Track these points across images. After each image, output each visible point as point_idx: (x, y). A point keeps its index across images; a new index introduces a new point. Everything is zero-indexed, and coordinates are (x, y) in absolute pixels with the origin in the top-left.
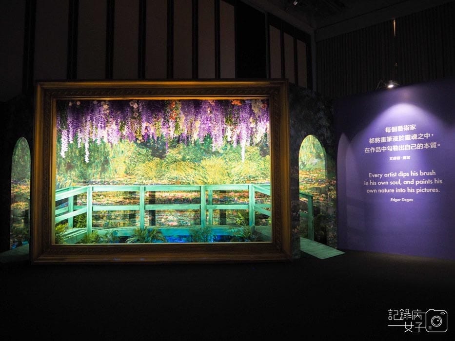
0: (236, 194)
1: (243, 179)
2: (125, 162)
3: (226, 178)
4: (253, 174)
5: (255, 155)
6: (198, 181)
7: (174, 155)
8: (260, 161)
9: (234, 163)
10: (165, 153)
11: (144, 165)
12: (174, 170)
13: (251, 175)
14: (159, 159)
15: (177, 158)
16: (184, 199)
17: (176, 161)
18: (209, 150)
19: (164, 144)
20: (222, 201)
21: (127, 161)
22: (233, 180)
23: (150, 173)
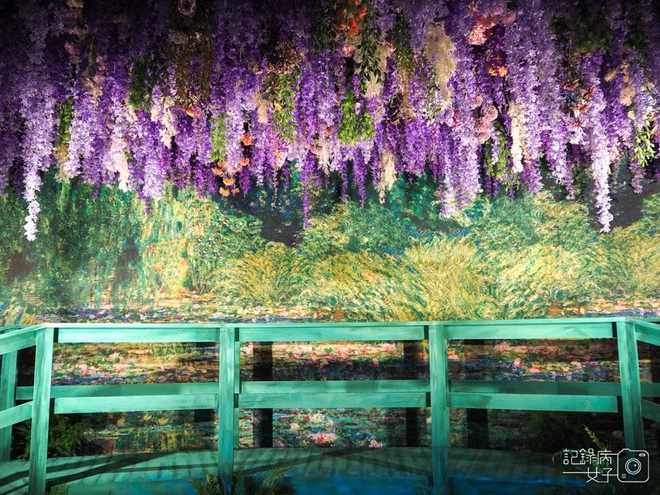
0: (518, 349)
1: (535, 302)
2: (185, 255)
3: (482, 298)
4: (570, 287)
5: (572, 228)
6: (396, 310)
7: (327, 236)
8: (594, 245)
9: (506, 255)
10: (301, 229)
11: (240, 262)
12: (327, 277)
13: (564, 288)
14: (283, 245)
15: (334, 243)
16: (355, 363)
17: (332, 251)
18: (427, 218)
19: (299, 203)
20: (474, 371)
21: (191, 253)
22: (506, 306)
23: (257, 287)
